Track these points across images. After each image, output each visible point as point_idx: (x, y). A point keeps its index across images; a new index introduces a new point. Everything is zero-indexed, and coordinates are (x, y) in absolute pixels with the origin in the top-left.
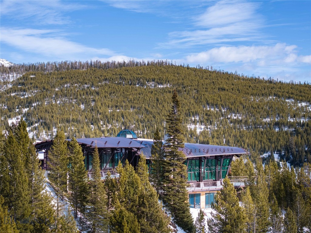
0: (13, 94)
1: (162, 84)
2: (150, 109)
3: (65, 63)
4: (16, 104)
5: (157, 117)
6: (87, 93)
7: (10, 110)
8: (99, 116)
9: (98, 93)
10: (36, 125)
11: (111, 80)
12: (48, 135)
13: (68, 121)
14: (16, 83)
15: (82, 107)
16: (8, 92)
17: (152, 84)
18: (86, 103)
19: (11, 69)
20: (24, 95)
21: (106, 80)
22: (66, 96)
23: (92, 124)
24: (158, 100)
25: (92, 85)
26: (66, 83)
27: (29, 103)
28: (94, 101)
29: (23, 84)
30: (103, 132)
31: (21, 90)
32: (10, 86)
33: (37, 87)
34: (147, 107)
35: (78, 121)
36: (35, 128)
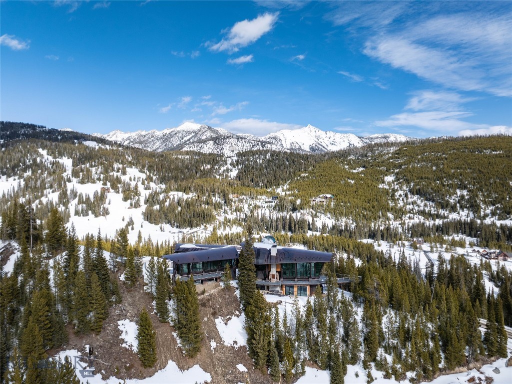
0: (391, 161)
1: (496, 151)
2: (482, 170)
3: (428, 139)
4: (392, 167)
5: (487, 175)
6: (439, 159)
7: (387, 171)
8: (443, 175)
9: (446, 159)
10: (401, 180)
11: (458, 149)
12: (407, 187)
13: (422, 178)
14: (395, 153)
15: (434, 168)
16: (388, 159)
17: (488, 151)
18: (437, 166)
19: (393, 144)
20: (398, 161)
21: (454, 149)
22: (424, 161)
23: (438, 180)
24: (489, 163)
25: (443, 154)
26: (426, 152)
27: (400, 166)
28: (443, 164)
29: (398, 154)
30: (444, 185)
31: (396, 158)
32: (390, 155)
33: (407, 156)
34: (480, 169)
35: (428, 178)
36: (400, 183)
